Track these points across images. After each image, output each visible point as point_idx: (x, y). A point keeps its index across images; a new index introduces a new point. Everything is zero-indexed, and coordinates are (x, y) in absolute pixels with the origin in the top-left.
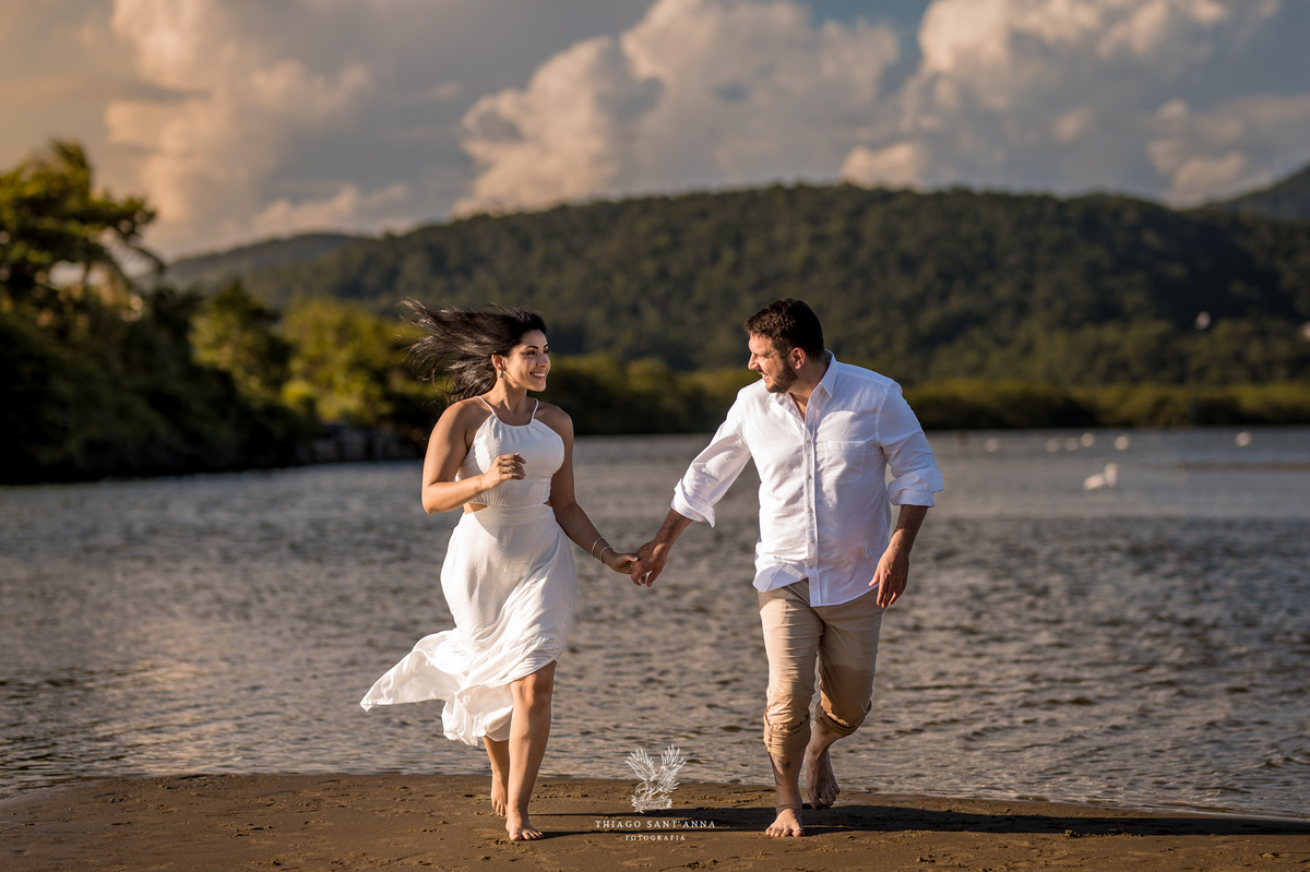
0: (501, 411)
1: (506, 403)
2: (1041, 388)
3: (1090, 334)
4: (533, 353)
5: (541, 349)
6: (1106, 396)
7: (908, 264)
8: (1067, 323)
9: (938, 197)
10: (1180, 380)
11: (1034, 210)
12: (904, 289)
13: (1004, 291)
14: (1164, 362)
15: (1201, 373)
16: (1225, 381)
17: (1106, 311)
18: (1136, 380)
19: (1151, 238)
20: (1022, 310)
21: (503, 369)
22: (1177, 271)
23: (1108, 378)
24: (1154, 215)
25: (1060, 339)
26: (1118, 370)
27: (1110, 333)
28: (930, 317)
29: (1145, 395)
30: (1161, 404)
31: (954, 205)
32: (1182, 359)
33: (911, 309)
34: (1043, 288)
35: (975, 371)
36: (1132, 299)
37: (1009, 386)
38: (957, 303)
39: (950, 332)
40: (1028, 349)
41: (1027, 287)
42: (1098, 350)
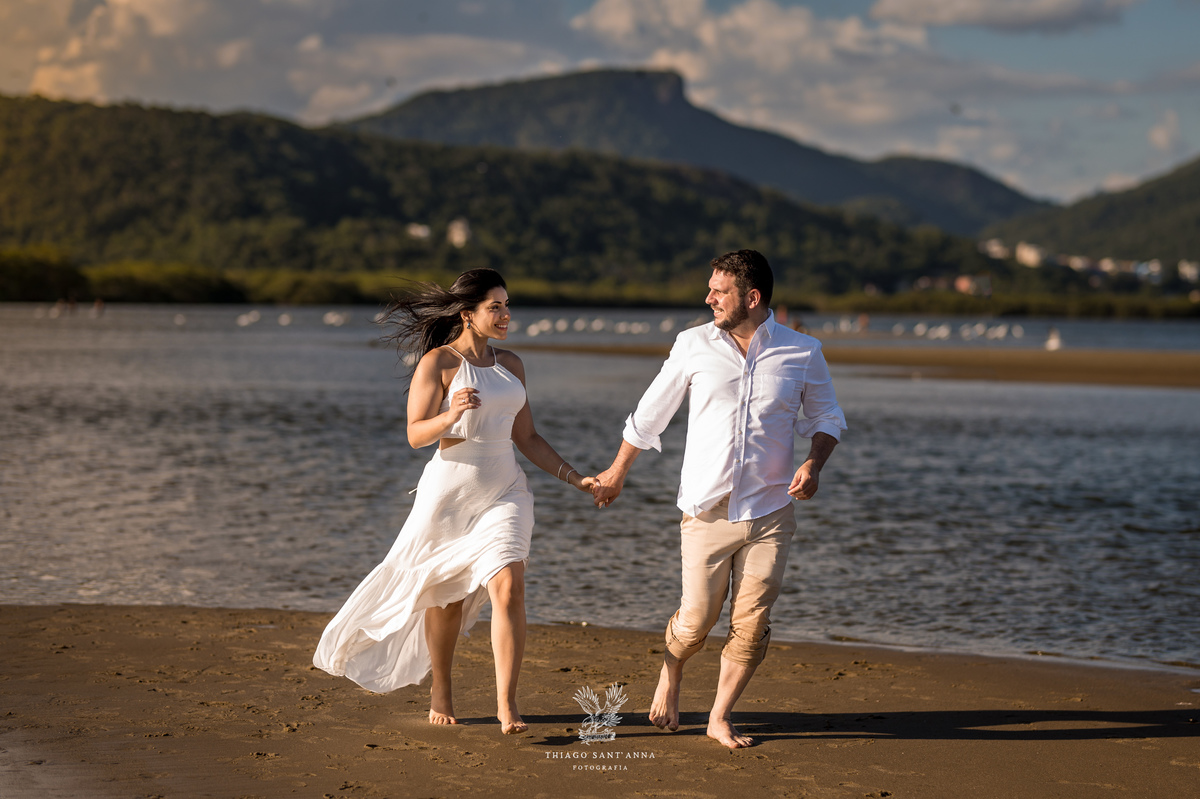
0: (469, 355)
1: (473, 349)
2: (201, 271)
3: (237, 227)
4: (497, 307)
5: (503, 304)
6: (253, 278)
7: (88, 165)
8: (217, 217)
9: (113, 109)
10: (310, 266)
11: (194, 124)
12: (84, 185)
13: (167, 189)
14: (297, 252)
15: (326, 262)
16: (345, 269)
17: (250, 209)
18: (274, 265)
19: (288, 150)
20: (181, 205)
21: (470, 321)
22: (307, 178)
23: (251, 264)
24: (291, 132)
25: (212, 231)
26: (259, 257)
27: (253, 227)
28: (105, 209)
29: (283, 278)
30: (297, 285)
31: (127, 117)
32: (311, 249)
33: (89, 201)
34: (199, 188)
35: (142, 254)
36: (272, 200)
37: (174, 268)
38: (127, 198)
39: (122, 221)
40: (186, 237)
41: (186, 187)
42: (243, 240)
